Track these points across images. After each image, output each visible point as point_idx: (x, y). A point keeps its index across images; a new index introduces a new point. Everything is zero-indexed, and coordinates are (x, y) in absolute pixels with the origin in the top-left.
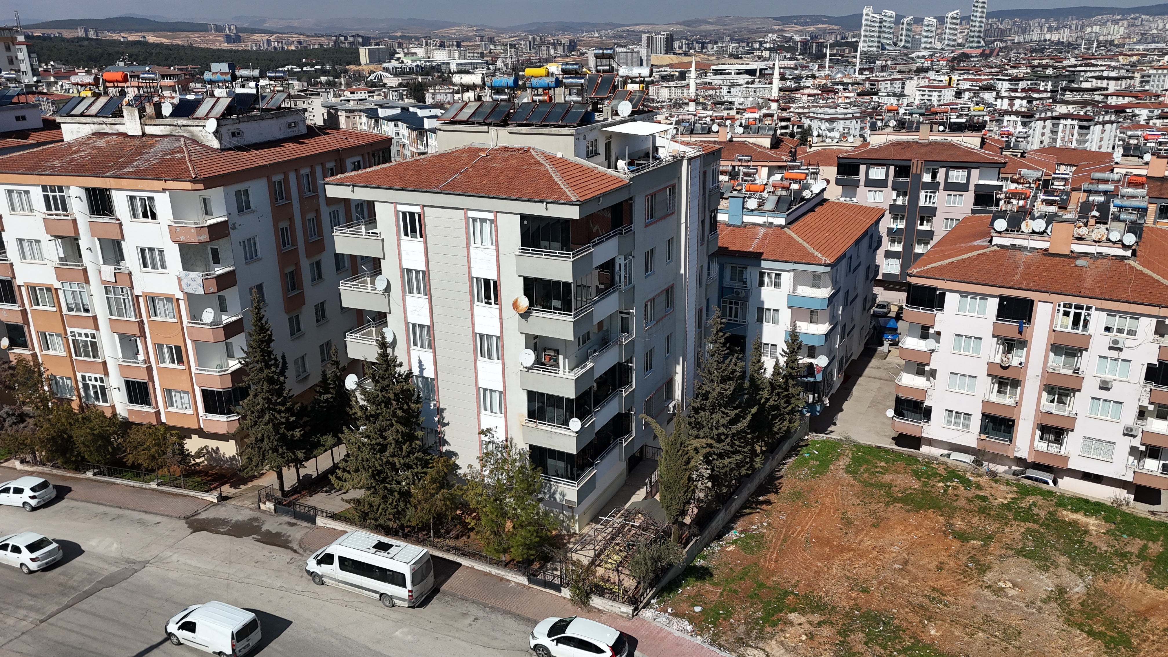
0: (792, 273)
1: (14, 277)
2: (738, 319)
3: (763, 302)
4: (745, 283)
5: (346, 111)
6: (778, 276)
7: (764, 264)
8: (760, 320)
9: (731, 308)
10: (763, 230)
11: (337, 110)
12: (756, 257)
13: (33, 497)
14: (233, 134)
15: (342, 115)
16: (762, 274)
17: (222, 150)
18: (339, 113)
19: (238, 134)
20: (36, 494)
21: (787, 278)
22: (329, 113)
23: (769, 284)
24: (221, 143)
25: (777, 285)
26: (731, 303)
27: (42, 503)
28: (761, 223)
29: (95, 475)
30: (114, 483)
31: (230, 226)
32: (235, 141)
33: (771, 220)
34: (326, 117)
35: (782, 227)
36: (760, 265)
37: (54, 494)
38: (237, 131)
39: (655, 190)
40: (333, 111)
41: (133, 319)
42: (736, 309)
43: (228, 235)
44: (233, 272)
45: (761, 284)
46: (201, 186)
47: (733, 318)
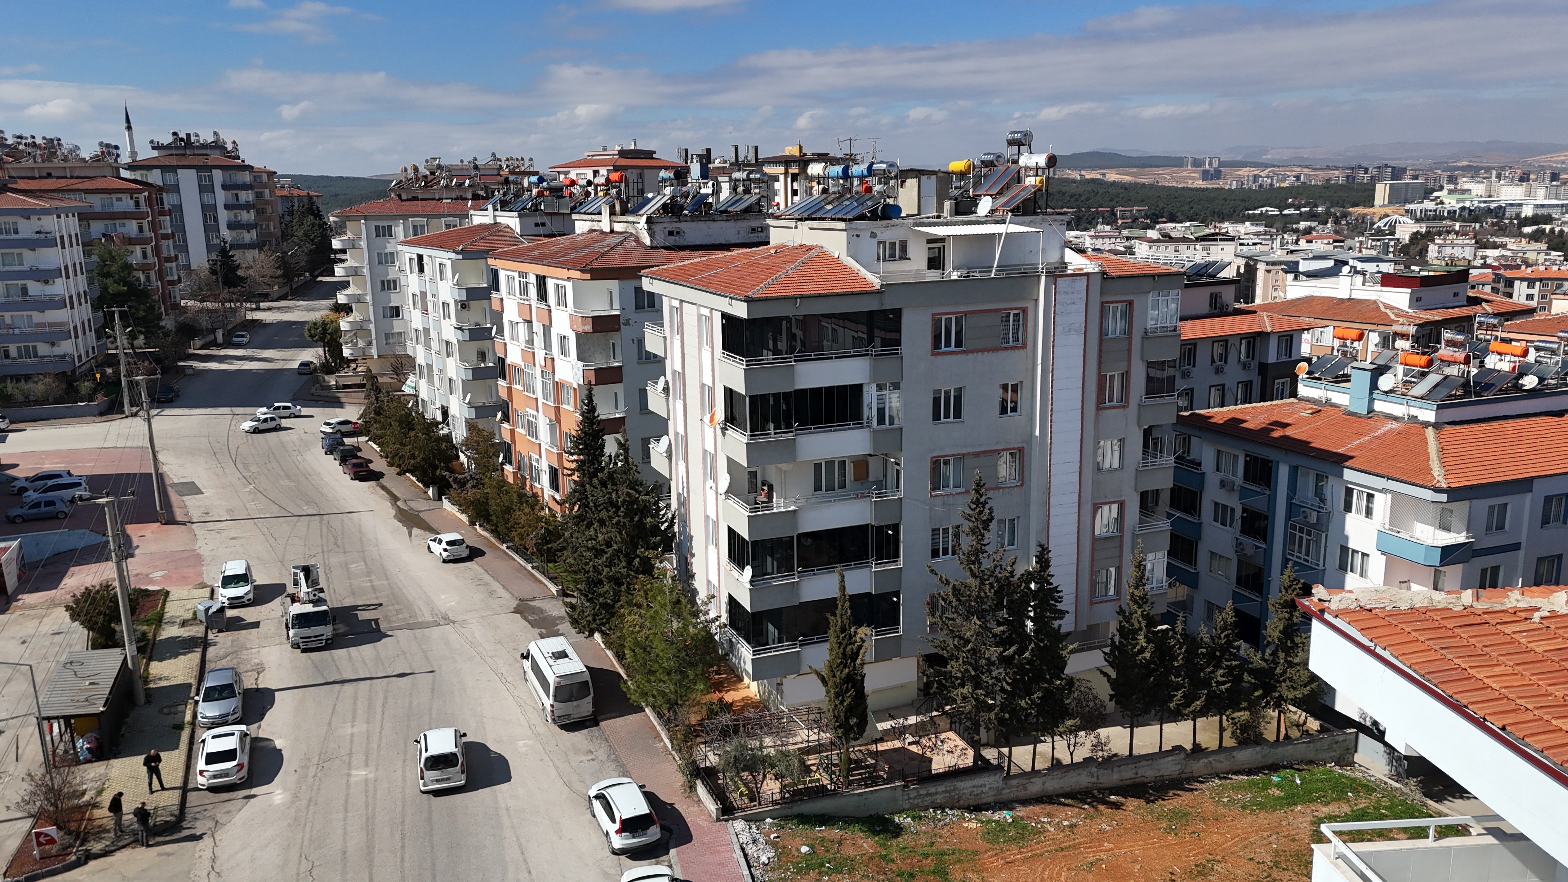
0: (1389, 496)
1: (506, 356)
2: (1309, 559)
3: (1346, 538)
4: (1323, 500)
5: (1268, 263)
6: (1370, 497)
7: (1349, 475)
8: (1343, 567)
9: (1301, 538)
10: (1394, 425)
11: (1256, 261)
12: (1340, 461)
13: (445, 550)
14: (671, 233)
15: (1261, 267)
16: (1349, 492)
17: (652, 248)
18: (1258, 266)
19: (678, 233)
20: (448, 548)
21: (1381, 503)
22: (1247, 265)
23: (1358, 511)
24: (651, 241)
25: (1369, 513)
26: (1301, 530)
27: (452, 558)
28: (1400, 415)
29: (508, 548)
30: (514, 559)
31: (622, 321)
32: (671, 241)
33: (1414, 411)
34: (1242, 270)
35: (1426, 424)
36: (1341, 476)
37: (465, 553)
38: (676, 230)
39: (962, 309)
40: (1252, 263)
41: (552, 404)
42: (1308, 541)
43: (618, 330)
44: (620, 368)
45: (1348, 508)
46: (588, 276)
47: (1302, 556)
